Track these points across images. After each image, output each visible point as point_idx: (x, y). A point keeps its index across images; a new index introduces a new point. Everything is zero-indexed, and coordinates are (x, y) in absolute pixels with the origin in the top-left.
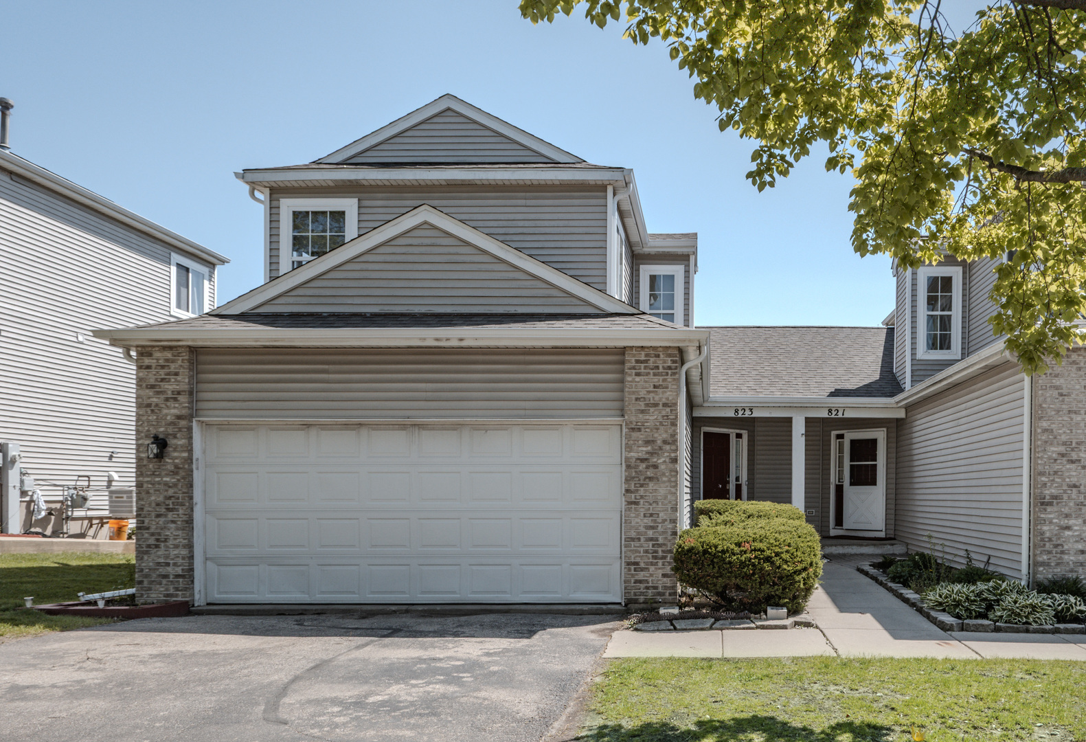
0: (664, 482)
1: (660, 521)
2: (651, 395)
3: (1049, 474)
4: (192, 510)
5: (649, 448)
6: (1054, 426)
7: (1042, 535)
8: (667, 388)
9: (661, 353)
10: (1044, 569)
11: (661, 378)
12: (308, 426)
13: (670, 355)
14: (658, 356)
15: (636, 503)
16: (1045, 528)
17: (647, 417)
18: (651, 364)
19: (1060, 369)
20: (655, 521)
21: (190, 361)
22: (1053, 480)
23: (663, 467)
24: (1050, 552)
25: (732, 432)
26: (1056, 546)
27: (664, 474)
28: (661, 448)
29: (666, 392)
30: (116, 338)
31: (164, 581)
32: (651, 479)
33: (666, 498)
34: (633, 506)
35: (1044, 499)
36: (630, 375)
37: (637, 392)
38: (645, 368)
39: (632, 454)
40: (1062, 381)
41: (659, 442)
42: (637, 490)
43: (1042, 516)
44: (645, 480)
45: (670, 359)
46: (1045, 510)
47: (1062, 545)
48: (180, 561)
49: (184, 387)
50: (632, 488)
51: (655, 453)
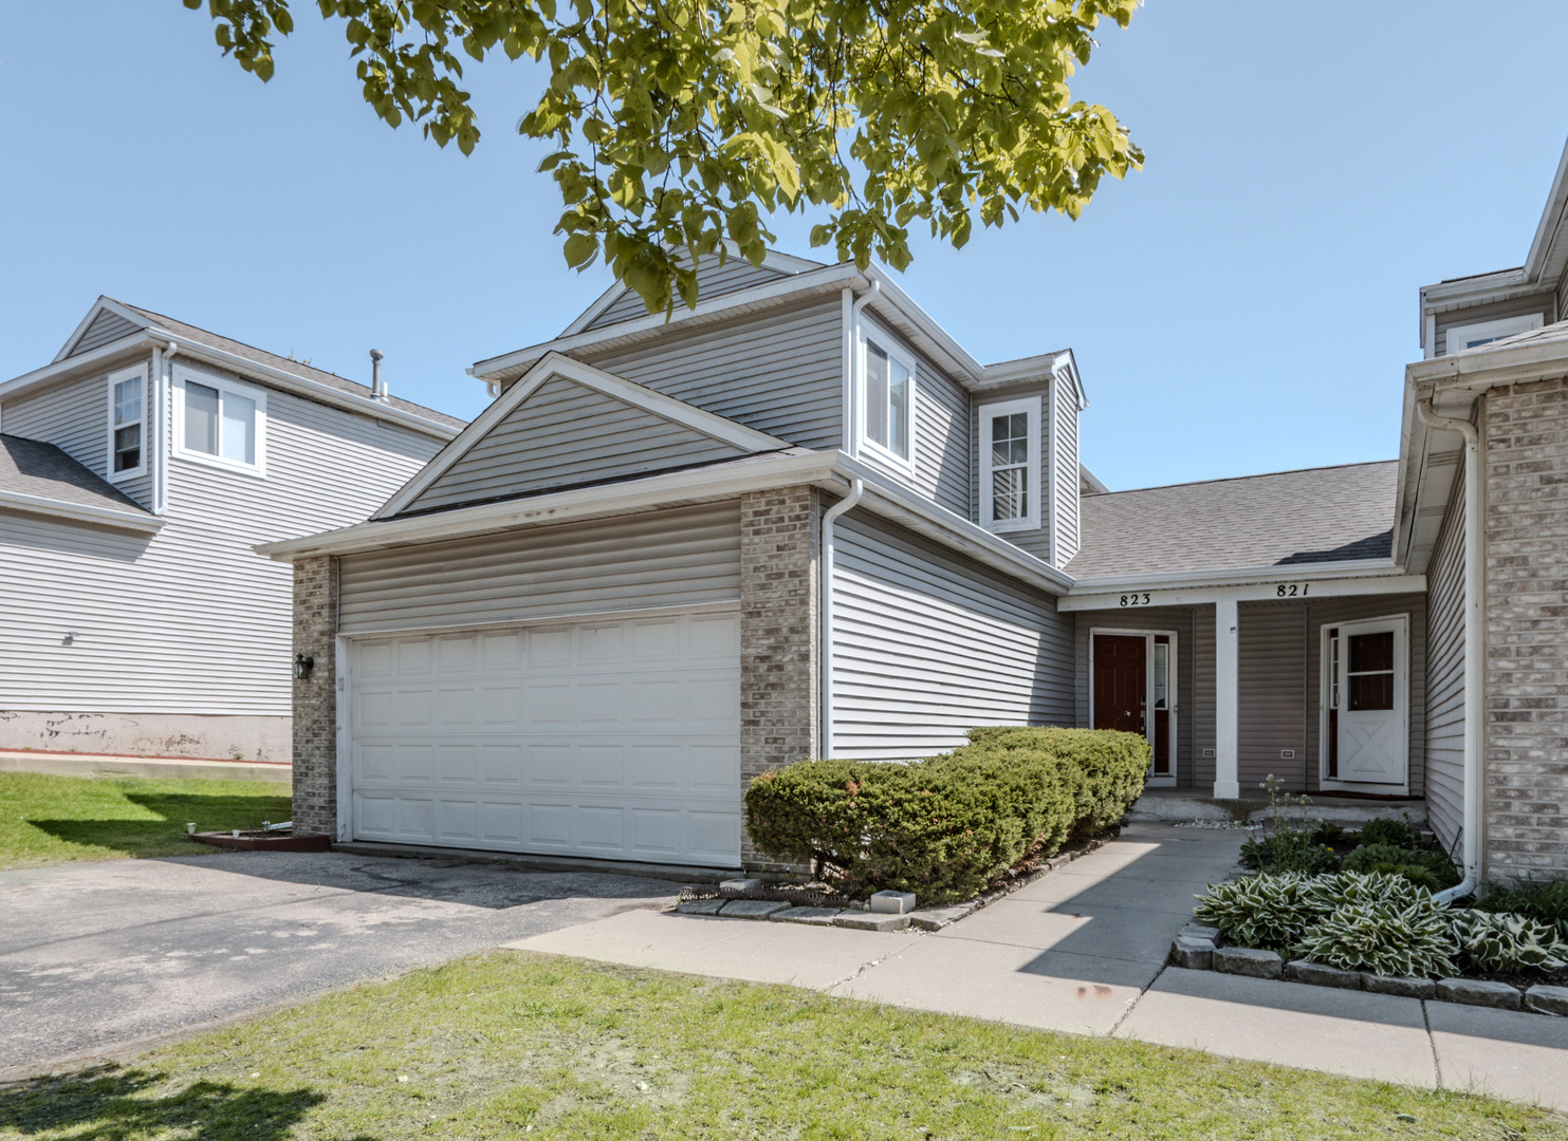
0: (792, 691)
1: (787, 749)
2: (775, 561)
3: (1518, 653)
4: (334, 735)
5: (772, 641)
6: (1529, 549)
7: (1501, 783)
8: (794, 548)
9: (786, 498)
10: (1509, 857)
11: (787, 534)
12: (431, 636)
13: (798, 499)
14: (782, 502)
15: (755, 723)
16: (1509, 769)
17: (769, 595)
18: (773, 516)
19: (1543, 426)
20: (780, 750)
21: (331, 571)
22: (1530, 667)
23: (790, 668)
24: (1521, 821)
25: (1150, 635)
26: (1540, 808)
27: (790, 679)
28: (787, 640)
29: (793, 555)
30: (275, 553)
31: (312, 812)
32: (773, 686)
33: (794, 714)
34: (752, 727)
35: (1506, 705)
36: (747, 535)
37: (756, 558)
38: (766, 522)
39: (750, 651)
40: (1550, 450)
41: (785, 630)
42: (756, 704)
43: (1501, 742)
44: (766, 688)
45: (798, 504)
46: (1509, 730)
47: (1556, 808)
48: (322, 791)
49: (326, 600)
50: (750, 700)
51: (780, 648)
